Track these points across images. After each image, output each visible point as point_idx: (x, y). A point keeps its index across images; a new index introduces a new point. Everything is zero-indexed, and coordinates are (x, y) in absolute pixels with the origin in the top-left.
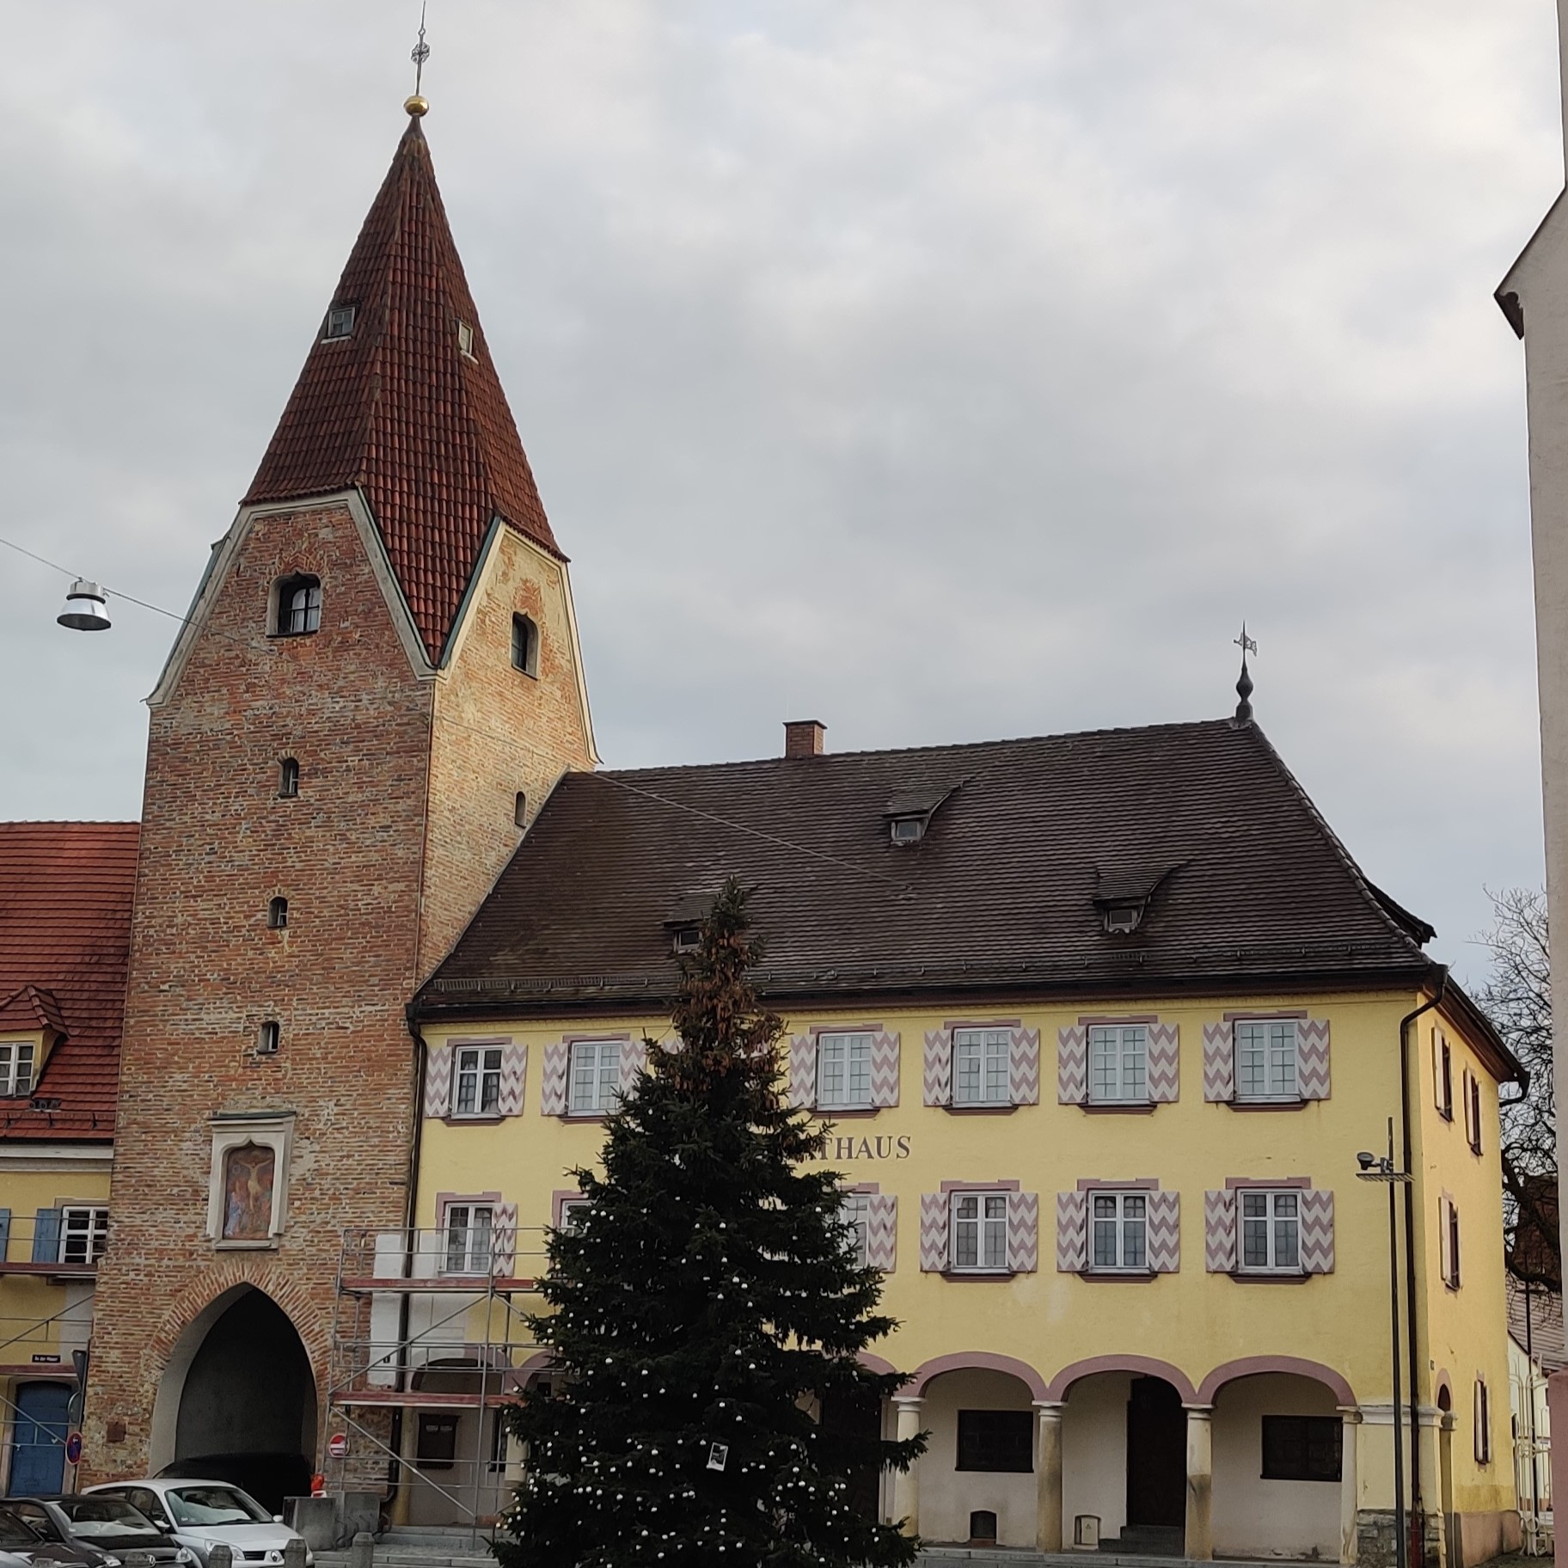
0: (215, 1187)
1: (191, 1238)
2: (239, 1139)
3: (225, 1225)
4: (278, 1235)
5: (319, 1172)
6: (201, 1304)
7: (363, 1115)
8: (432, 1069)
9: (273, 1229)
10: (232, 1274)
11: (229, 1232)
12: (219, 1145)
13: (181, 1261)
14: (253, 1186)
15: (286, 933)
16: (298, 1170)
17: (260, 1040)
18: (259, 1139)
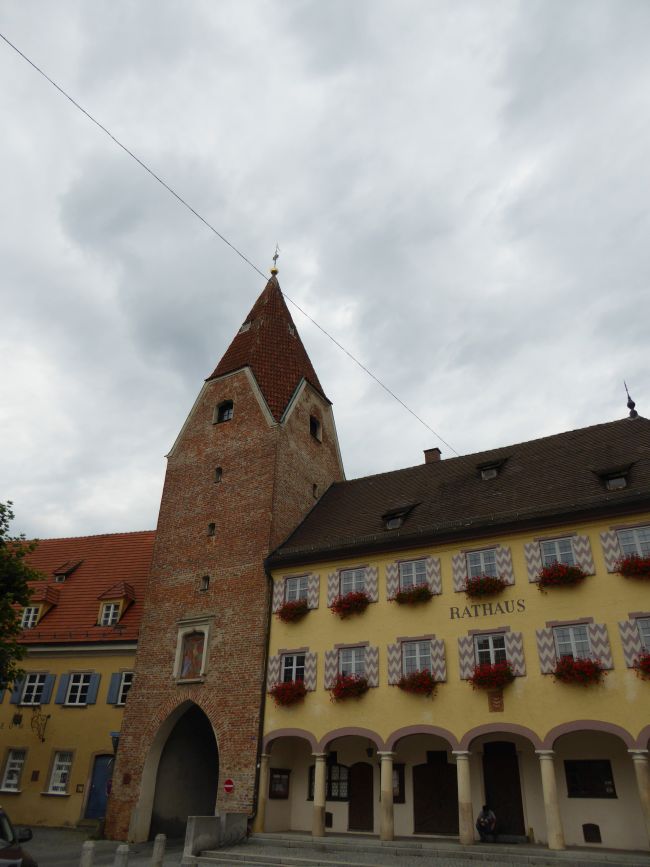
0: (178, 653)
1: (167, 678)
2: (189, 630)
3: (182, 671)
4: (204, 675)
5: (224, 644)
6: (169, 711)
7: (244, 614)
8: (276, 590)
9: (202, 672)
10: (184, 695)
11: (184, 675)
12: (181, 633)
13: (162, 690)
14: (195, 652)
15: (214, 537)
16: (215, 642)
17: (202, 585)
18: (198, 628)
